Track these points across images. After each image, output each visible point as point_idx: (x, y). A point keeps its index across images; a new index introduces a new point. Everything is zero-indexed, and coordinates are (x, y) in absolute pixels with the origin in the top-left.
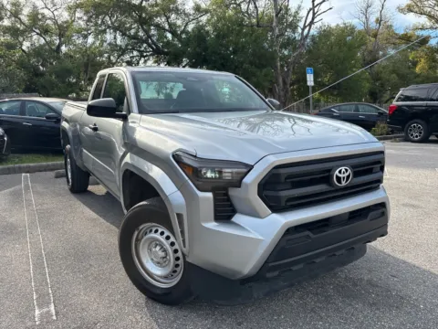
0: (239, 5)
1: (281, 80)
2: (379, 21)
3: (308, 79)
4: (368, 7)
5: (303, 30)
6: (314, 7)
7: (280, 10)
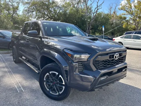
0: (74, 5)
1: (88, 28)
4: (111, 8)
5: (94, 13)
6: (98, 7)
7: (88, 8)
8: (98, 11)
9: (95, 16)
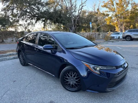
0: (58, 2)
1: (74, 26)
2: (98, 10)
3: (90, 25)
4: (95, 5)
5: (79, 10)
6: (82, 4)
7: (73, 5)
8: (83, 8)
9: (80, 13)
